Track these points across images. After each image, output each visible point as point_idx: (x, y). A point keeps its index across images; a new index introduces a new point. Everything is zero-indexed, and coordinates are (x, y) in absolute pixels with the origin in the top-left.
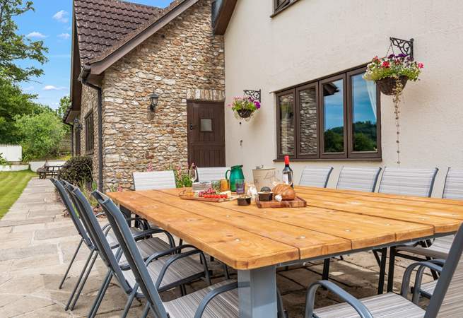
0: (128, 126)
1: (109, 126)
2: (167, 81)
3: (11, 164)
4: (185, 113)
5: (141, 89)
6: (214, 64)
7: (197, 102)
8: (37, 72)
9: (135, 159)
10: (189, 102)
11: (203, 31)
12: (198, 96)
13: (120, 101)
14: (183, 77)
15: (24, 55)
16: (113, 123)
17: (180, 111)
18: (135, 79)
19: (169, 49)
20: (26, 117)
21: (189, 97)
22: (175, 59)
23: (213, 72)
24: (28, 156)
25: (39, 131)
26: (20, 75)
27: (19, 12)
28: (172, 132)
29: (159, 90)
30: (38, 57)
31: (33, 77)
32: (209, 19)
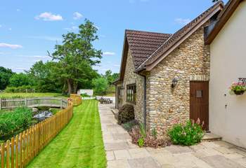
0: (161, 96)
1: (151, 96)
2: (180, 71)
3: (90, 96)
4: (189, 88)
5: (167, 77)
6: (205, 61)
7: (195, 82)
8: (98, 62)
9: (163, 113)
10: (191, 82)
11: (199, 44)
12: (195, 79)
13: (157, 83)
14: (188, 69)
15: (94, 56)
16: (154, 95)
17: (186, 87)
18: (165, 72)
19: (182, 55)
20: (96, 80)
21: (191, 79)
22: (184, 60)
23: (204, 65)
24: (95, 94)
25: (100, 85)
26: (93, 63)
27: (93, 40)
28: (182, 98)
29: (176, 77)
30: (99, 57)
31: (97, 64)
32: (203, 37)
